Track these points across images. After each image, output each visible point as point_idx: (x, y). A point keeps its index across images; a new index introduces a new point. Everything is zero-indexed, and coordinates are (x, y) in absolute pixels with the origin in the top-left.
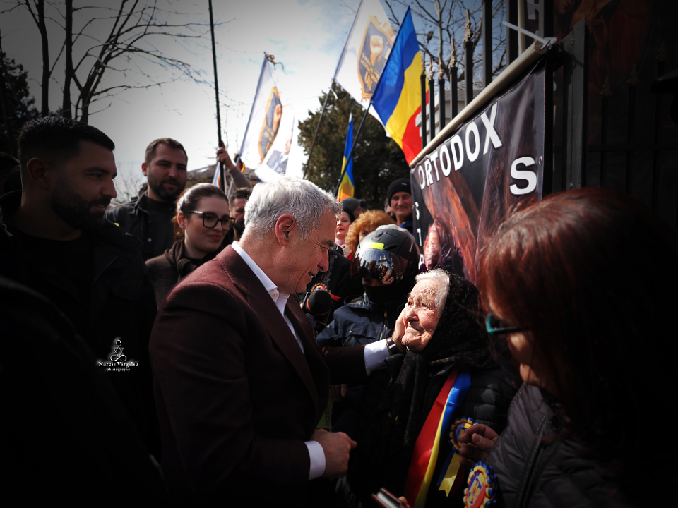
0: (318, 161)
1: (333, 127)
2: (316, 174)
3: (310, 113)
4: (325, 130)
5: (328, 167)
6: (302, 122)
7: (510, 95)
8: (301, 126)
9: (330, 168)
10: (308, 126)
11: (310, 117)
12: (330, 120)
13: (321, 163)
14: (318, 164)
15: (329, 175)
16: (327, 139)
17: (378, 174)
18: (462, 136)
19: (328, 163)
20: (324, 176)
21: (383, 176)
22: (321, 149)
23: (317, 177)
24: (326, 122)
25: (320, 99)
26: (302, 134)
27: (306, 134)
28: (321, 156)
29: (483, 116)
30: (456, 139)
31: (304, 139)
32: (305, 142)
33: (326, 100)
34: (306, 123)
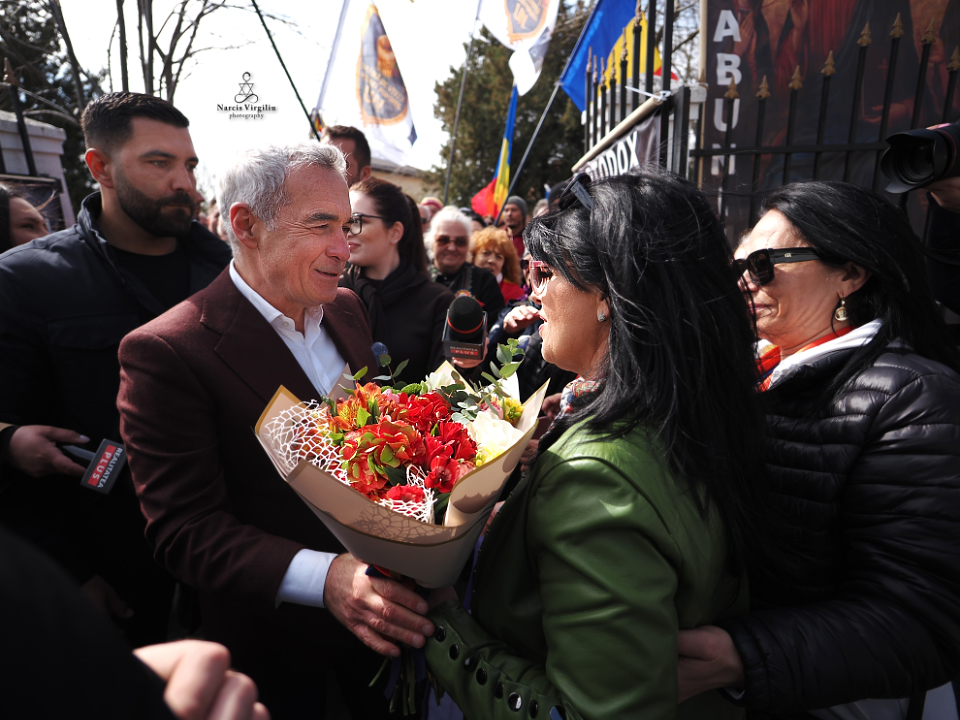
0: (462, 143)
1: (483, 92)
2: (460, 161)
3: (453, 71)
4: (472, 98)
5: (476, 151)
6: (441, 83)
7: (643, 127)
8: (438, 89)
9: (479, 154)
10: (450, 90)
11: (452, 76)
12: (480, 81)
13: (465, 145)
14: (463, 148)
15: (478, 163)
16: (475, 111)
17: (547, 161)
18: (615, 150)
19: (476, 146)
20: (471, 165)
21: (554, 164)
22: (466, 125)
23: (460, 165)
24: (475, 86)
25: (466, 46)
26: (441, 103)
27: (445, 101)
28: (466, 135)
29: (628, 138)
30: (609, 153)
31: (442, 109)
32: (444, 114)
33: (475, 48)
34: (447, 85)
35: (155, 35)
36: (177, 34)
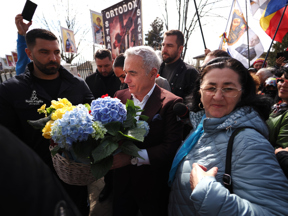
35: (186, 27)
36: (191, 26)
